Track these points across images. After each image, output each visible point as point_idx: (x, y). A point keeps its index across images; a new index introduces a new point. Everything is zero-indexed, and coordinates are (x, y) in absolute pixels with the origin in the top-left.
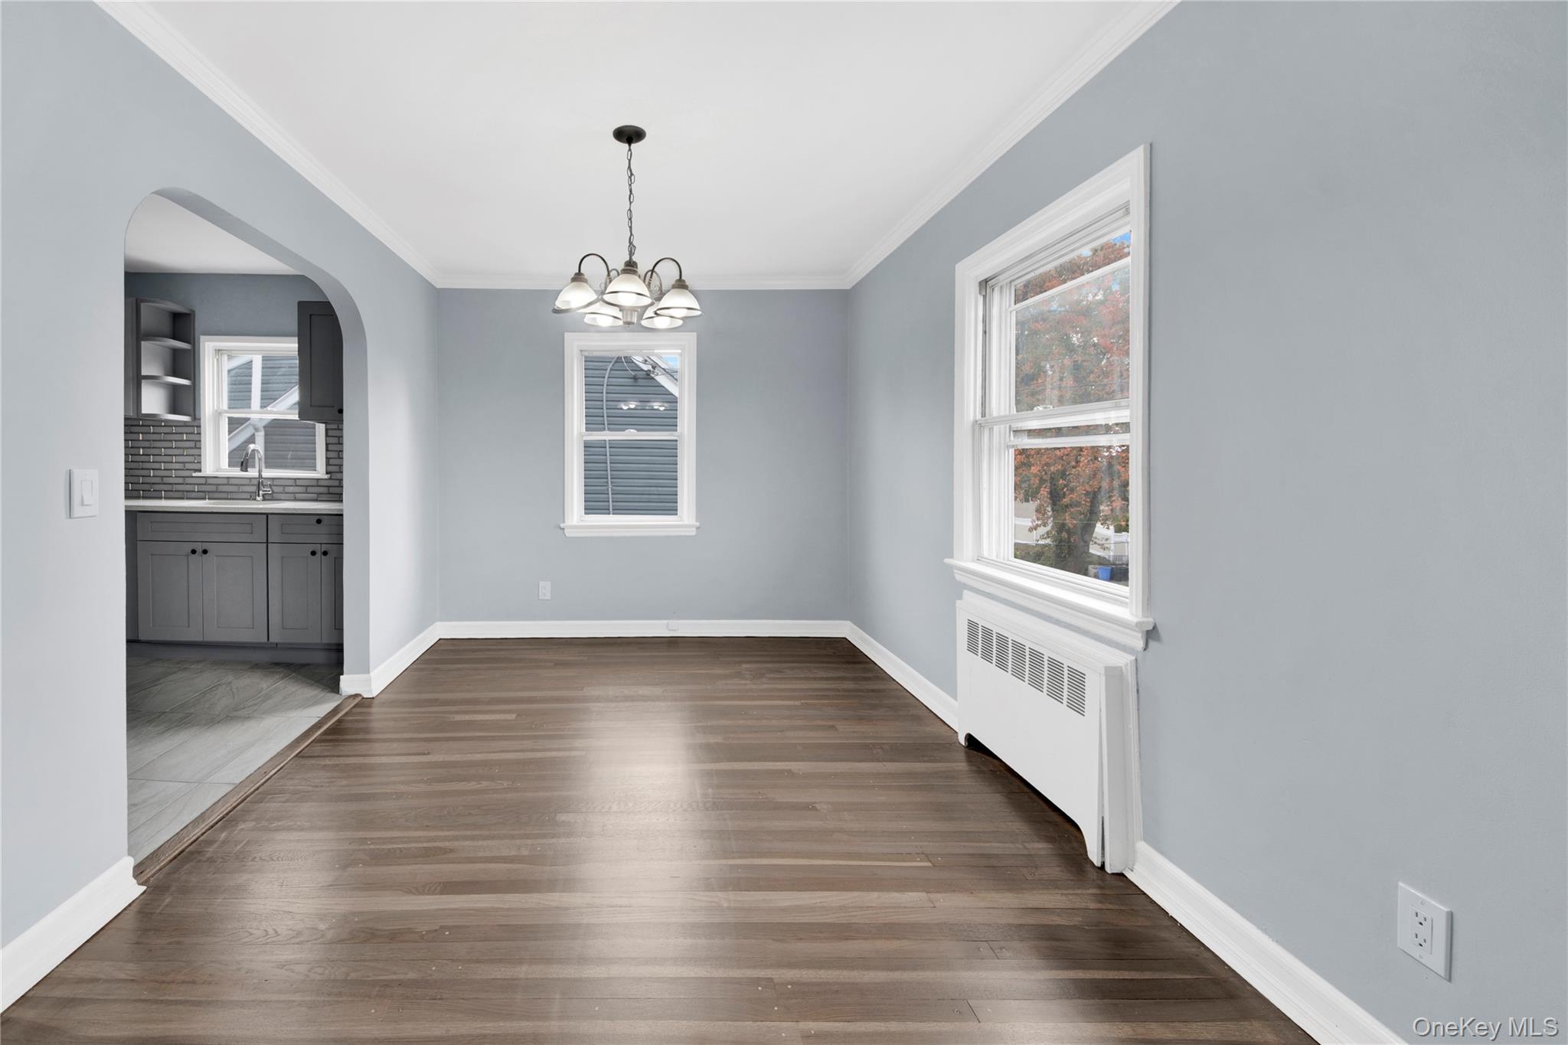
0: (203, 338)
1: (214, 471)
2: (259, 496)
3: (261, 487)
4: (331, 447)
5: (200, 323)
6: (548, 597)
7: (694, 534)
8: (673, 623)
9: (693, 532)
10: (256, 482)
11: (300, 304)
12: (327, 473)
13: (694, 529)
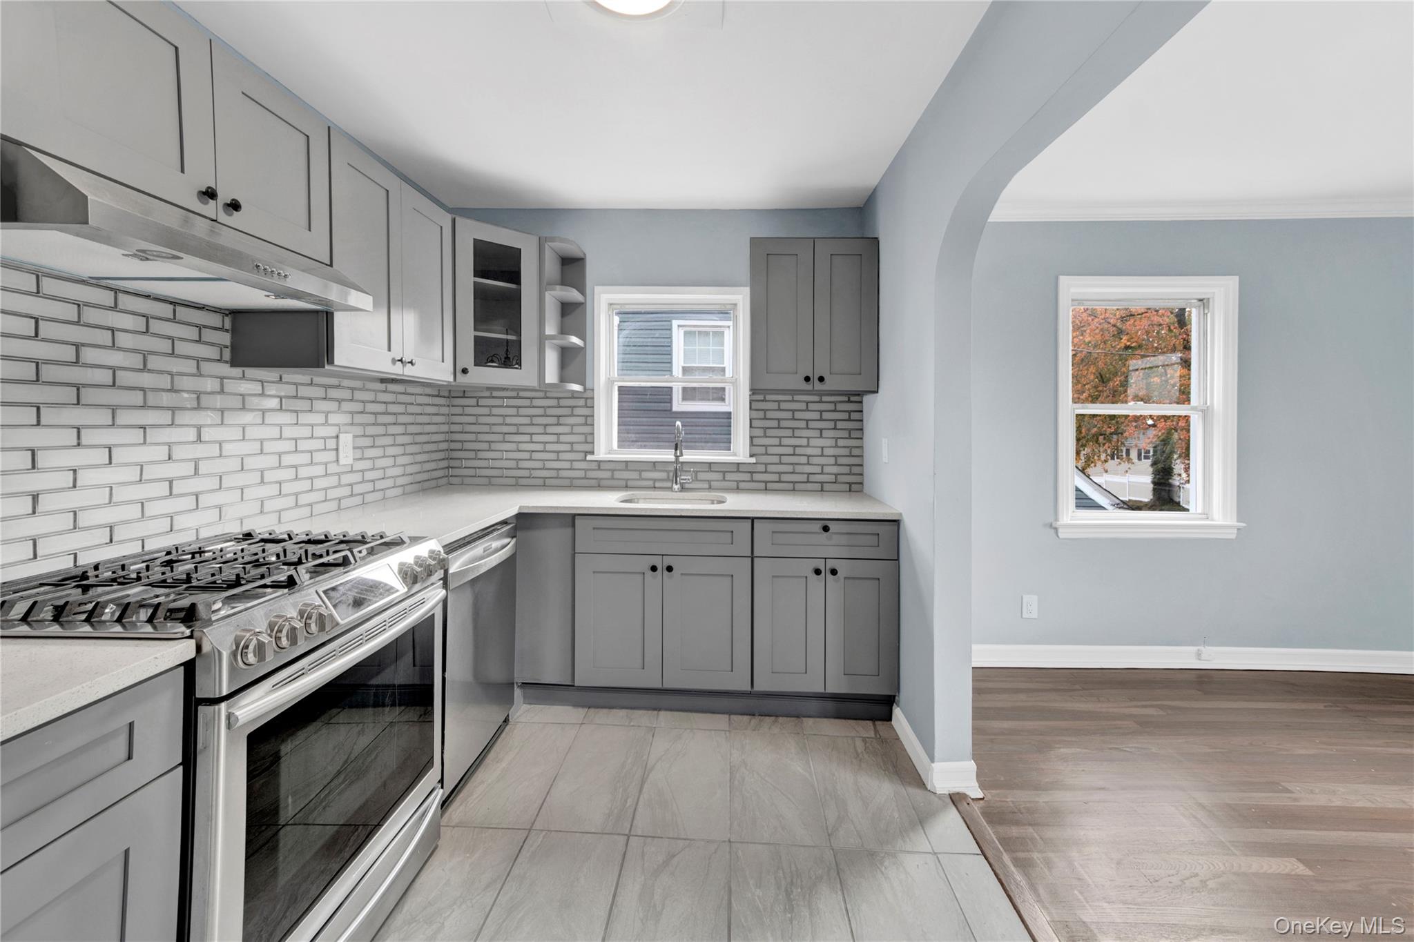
0: (598, 289)
1: (606, 454)
2: (676, 483)
3: (679, 473)
4: (755, 423)
5: (592, 270)
6: (1035, 615)
7: (1233, 536)
8: (1208, 651)
9: (1232, 534)
10: (672, 468)
11: (753, 241)
12: (751, 456)
13: (1235, 531)
